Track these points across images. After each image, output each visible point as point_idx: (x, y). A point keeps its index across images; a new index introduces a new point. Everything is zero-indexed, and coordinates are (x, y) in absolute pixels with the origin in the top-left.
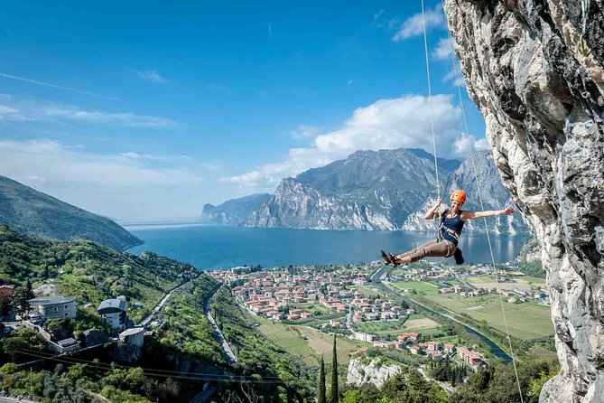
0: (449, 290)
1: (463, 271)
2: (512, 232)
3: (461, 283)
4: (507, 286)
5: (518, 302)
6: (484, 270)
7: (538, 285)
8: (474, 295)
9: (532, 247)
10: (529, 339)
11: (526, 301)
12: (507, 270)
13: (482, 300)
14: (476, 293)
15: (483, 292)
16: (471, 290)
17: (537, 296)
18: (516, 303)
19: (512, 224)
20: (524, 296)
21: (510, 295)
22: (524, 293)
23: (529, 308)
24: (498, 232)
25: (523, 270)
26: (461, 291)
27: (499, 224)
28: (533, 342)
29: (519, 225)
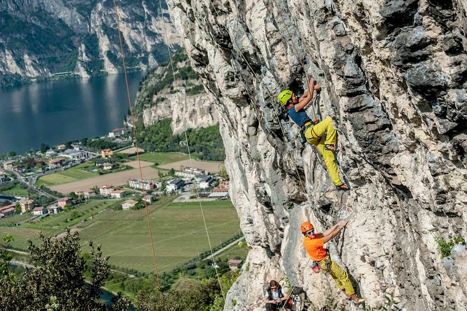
0: (9, 209)
1: (30, 165)
2: (111, 70)
3: (32, 191)
4: (118, 178)
5: (140, 205)
6: (69, 155)
7: (169, 166)
8: (60, 209)
9: (150, 96)
10: (168, 268)
11: (154, 200)
12: (113, 146)
13: (76, 216)
14: (62, 204)
15: (74, 200)
16: (52, 201)
17: (171, 188)
18: (137, 207)
19: (109, 54)
20: (149, 192)
21: (125, 195)
22: (147, 187)
23: (159, 212)
24: (84, 75)
25: (140, 142)
26: (34, 206)
27: (85, 57)
28: (177, 272)
29: (120, 55)
